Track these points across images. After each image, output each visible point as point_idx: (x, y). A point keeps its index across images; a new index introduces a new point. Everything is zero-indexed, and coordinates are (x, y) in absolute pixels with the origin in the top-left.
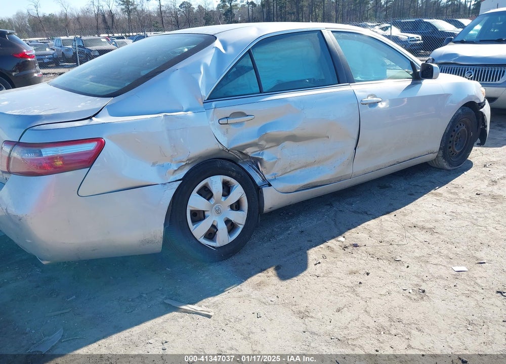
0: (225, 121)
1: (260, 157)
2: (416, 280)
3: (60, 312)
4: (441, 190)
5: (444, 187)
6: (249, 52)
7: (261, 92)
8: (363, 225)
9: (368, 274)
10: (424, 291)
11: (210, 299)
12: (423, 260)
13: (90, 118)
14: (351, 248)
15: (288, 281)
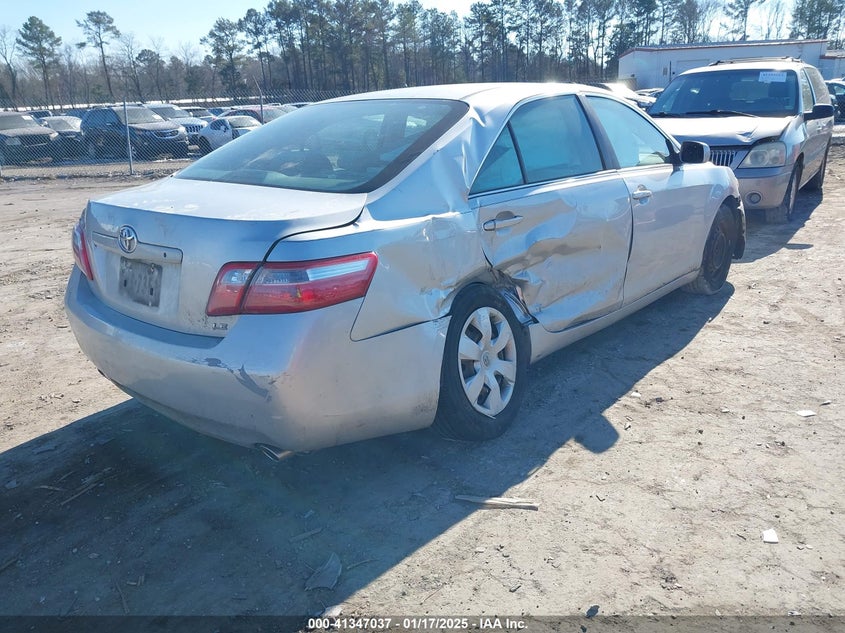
0: (490, 226)
1: (524, 279)
2: (766, 434)
3: (309, 534)
4: (718, 320)
5: (719, 317)
6: (508, 124)
7: (525, 183)
8: (650, 374)
9: (701, 432)
10: (783, 444)
11: (517, 487)
12: (757, 408)
13: (353, 223)
14: (655, 404)
15: (607, 453)
